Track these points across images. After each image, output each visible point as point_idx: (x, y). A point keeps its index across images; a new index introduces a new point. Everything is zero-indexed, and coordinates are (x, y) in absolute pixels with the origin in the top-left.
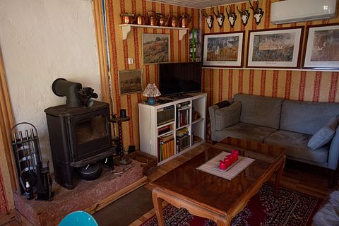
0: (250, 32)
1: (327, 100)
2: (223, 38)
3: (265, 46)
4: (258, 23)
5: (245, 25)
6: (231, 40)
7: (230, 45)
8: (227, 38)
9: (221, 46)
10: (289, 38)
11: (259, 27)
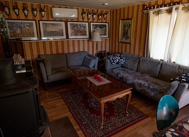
0: (39, 21)
1: (77, 51)
2: (22, 23)
3: (50, 29)
4: (43, 17)
5: (35, 17)
6: (28, 24)
7: (28, 28)
8: (24, 23)
9: (20, 28)
10: (60, 26)
11: (44, 19)
